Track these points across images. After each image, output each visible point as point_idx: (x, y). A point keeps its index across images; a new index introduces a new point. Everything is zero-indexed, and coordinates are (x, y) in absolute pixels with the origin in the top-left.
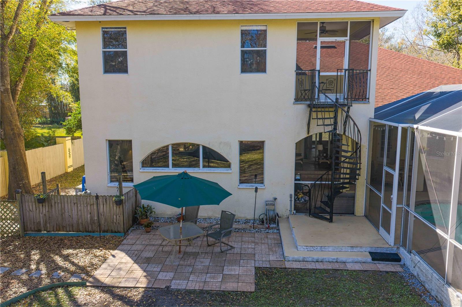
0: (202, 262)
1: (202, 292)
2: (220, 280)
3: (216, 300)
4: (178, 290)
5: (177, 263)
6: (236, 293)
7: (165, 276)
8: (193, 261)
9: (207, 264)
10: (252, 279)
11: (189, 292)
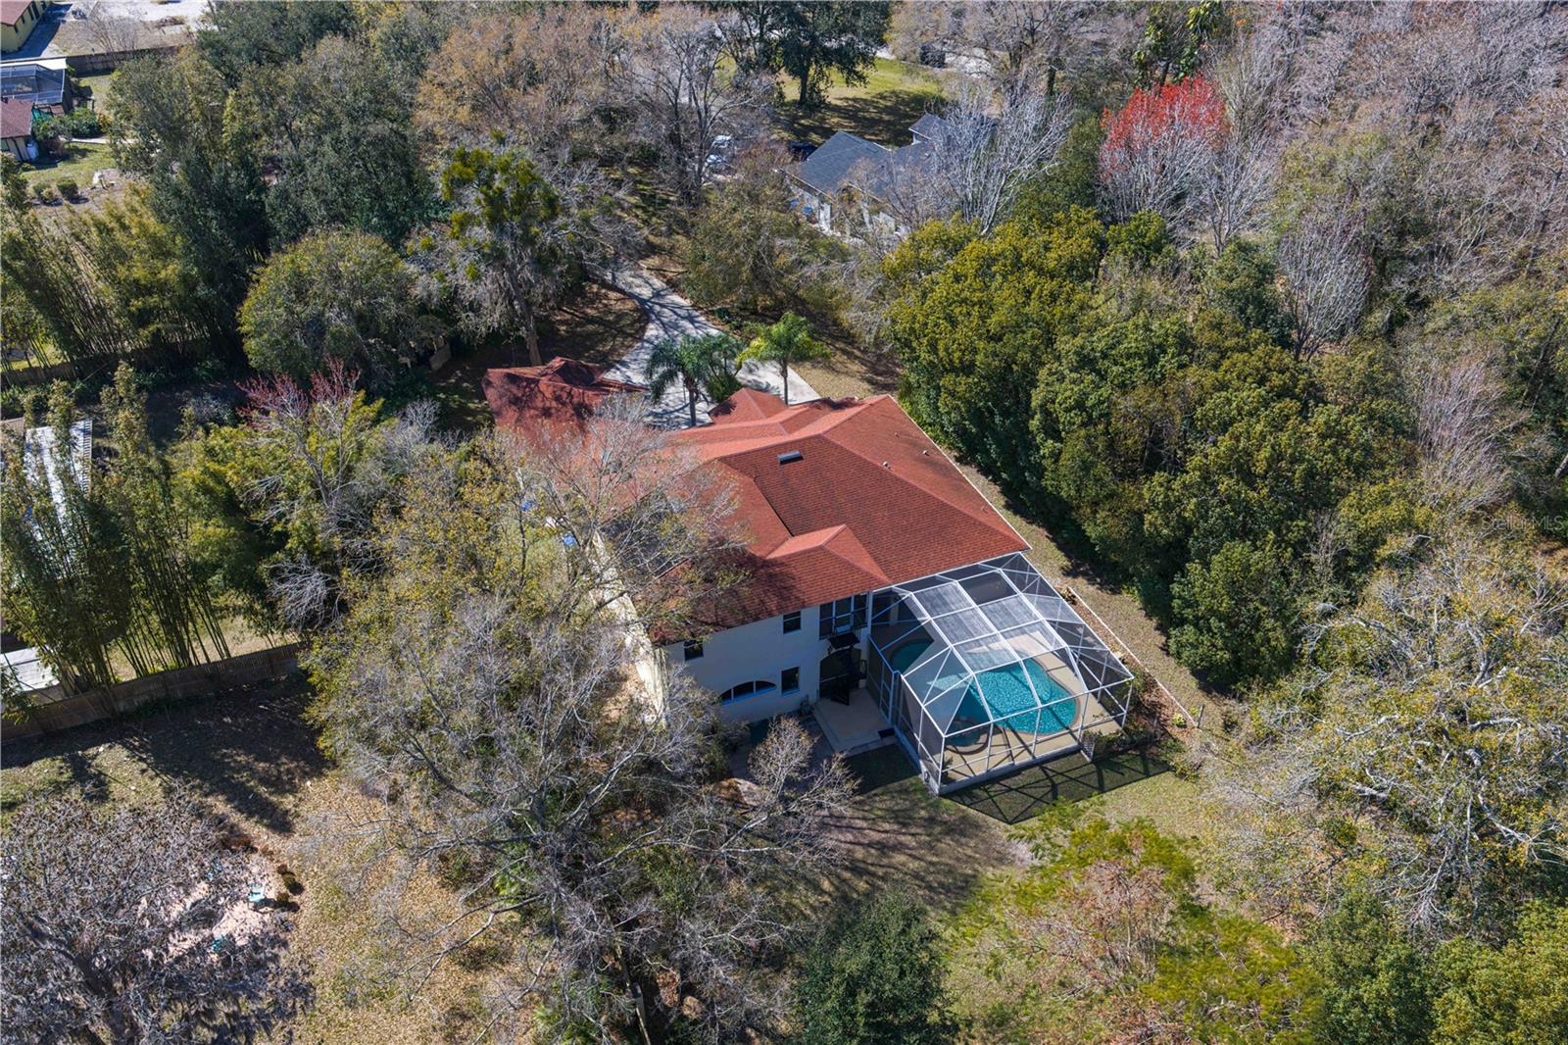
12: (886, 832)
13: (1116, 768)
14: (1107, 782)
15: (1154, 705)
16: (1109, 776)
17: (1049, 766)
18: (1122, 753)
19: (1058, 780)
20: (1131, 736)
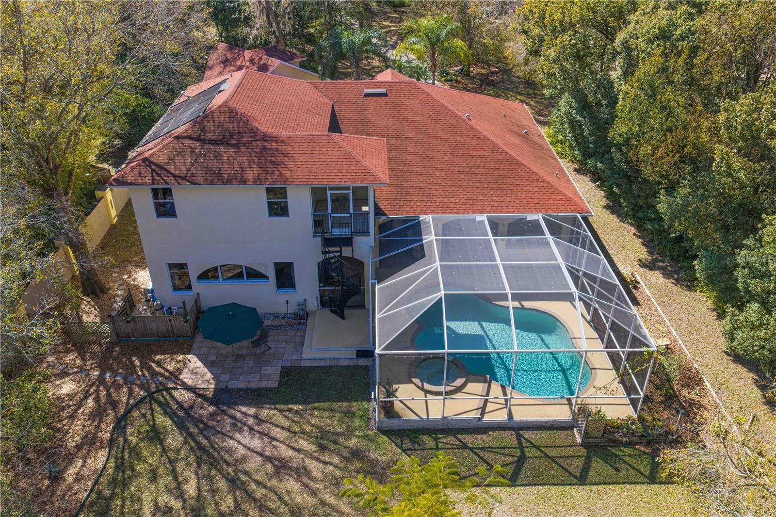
0: (248, 364)
1: (247, 389)
2: (258, 379)
3: (254, 395)
4: (233, 389)
5: (232, 366)
6: (267, 389)
7: (225, 377)
8: (242, 363)
9: (251, 365)
10: (277, 378)
11: (239, 390)
12: (298, 450)
13: (611, 460)
14: (592, 473)
15: (692, 403)
16: (598, 466)
17: (526, 435)
18: (627, 445)
19: (530, 452)
20: (645, 428)
